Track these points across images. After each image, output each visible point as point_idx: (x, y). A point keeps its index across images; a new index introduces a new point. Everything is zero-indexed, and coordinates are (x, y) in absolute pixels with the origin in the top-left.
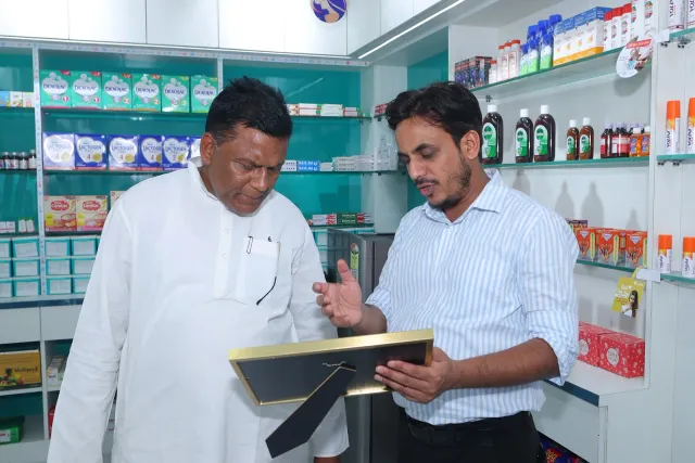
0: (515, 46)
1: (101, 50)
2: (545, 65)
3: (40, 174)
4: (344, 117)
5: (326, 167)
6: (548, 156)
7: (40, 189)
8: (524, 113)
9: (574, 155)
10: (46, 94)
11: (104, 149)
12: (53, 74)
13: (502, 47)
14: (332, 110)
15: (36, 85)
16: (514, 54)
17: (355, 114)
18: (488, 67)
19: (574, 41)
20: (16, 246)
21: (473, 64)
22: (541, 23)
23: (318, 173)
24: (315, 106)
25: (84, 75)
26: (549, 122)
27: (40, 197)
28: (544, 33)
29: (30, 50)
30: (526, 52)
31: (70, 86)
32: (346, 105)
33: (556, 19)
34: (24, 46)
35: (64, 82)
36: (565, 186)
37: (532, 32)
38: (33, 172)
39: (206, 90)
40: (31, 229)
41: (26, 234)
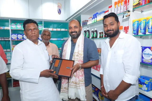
0: (91, 18)
1: (21, 19)
2: (95, 21)
3: (11, 41)
4: (65, 31)
5: (62, 39)
6: (96, 37)
7: (11, 44)
8: (93, 30)
9: (100, 37)
10: (12, 27)
11: (22, 37)
12: (13, 24)
13: (89, 18)
14: (63, 30)
15: (10, 26)
16: (91, 19)
17: (67, 30)
18: (87, 22)
19: (100, 17)
20: (7, 54)
21: (85, 21)
22: (95, 14)
23: (61, 40)
24: (60, 29)
25: (19, 24)
26: (96, 31)
27: (11, 45)
28: (96, 16)
29: (9, 19)
30: (93, 19)
31: (16, 26)
32: (65, 29)
33: (97, 13)
34: (7, 19)
35: (15, 25)
36: (100, 42)
37: (94, 16)
38: (10, 41)
39: (40, 26)
40: (10, 51)
41: (9, 52)
